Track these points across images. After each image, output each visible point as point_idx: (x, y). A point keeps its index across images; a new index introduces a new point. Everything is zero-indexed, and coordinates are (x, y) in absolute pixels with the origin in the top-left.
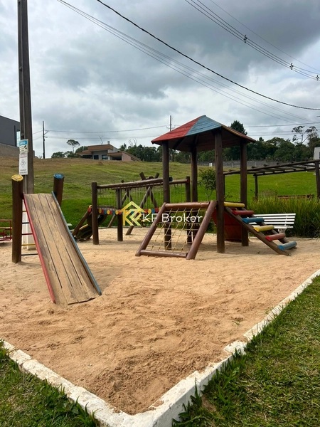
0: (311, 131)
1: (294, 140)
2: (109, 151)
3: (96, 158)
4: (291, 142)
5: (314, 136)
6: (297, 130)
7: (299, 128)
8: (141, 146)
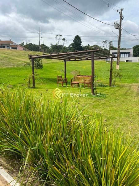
0: (111, 43)
1: (103, 47)
2: (11, 44)
3: (4, 47)
4: (102, 47)
5: (111, 46)
6: (105, 42)
7: (105, 41)
8: (31, 44)
